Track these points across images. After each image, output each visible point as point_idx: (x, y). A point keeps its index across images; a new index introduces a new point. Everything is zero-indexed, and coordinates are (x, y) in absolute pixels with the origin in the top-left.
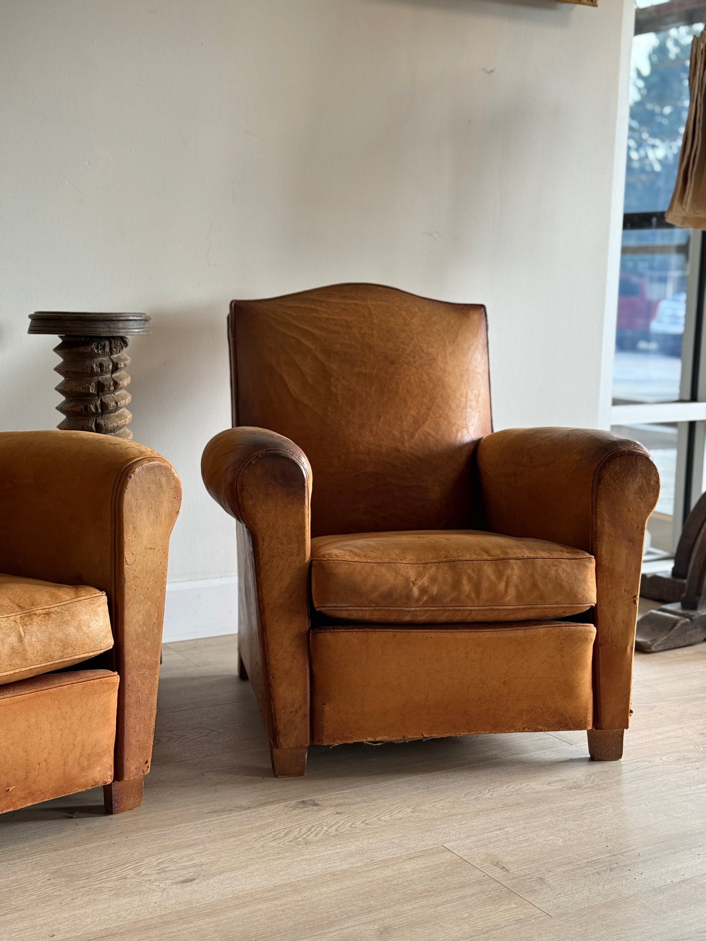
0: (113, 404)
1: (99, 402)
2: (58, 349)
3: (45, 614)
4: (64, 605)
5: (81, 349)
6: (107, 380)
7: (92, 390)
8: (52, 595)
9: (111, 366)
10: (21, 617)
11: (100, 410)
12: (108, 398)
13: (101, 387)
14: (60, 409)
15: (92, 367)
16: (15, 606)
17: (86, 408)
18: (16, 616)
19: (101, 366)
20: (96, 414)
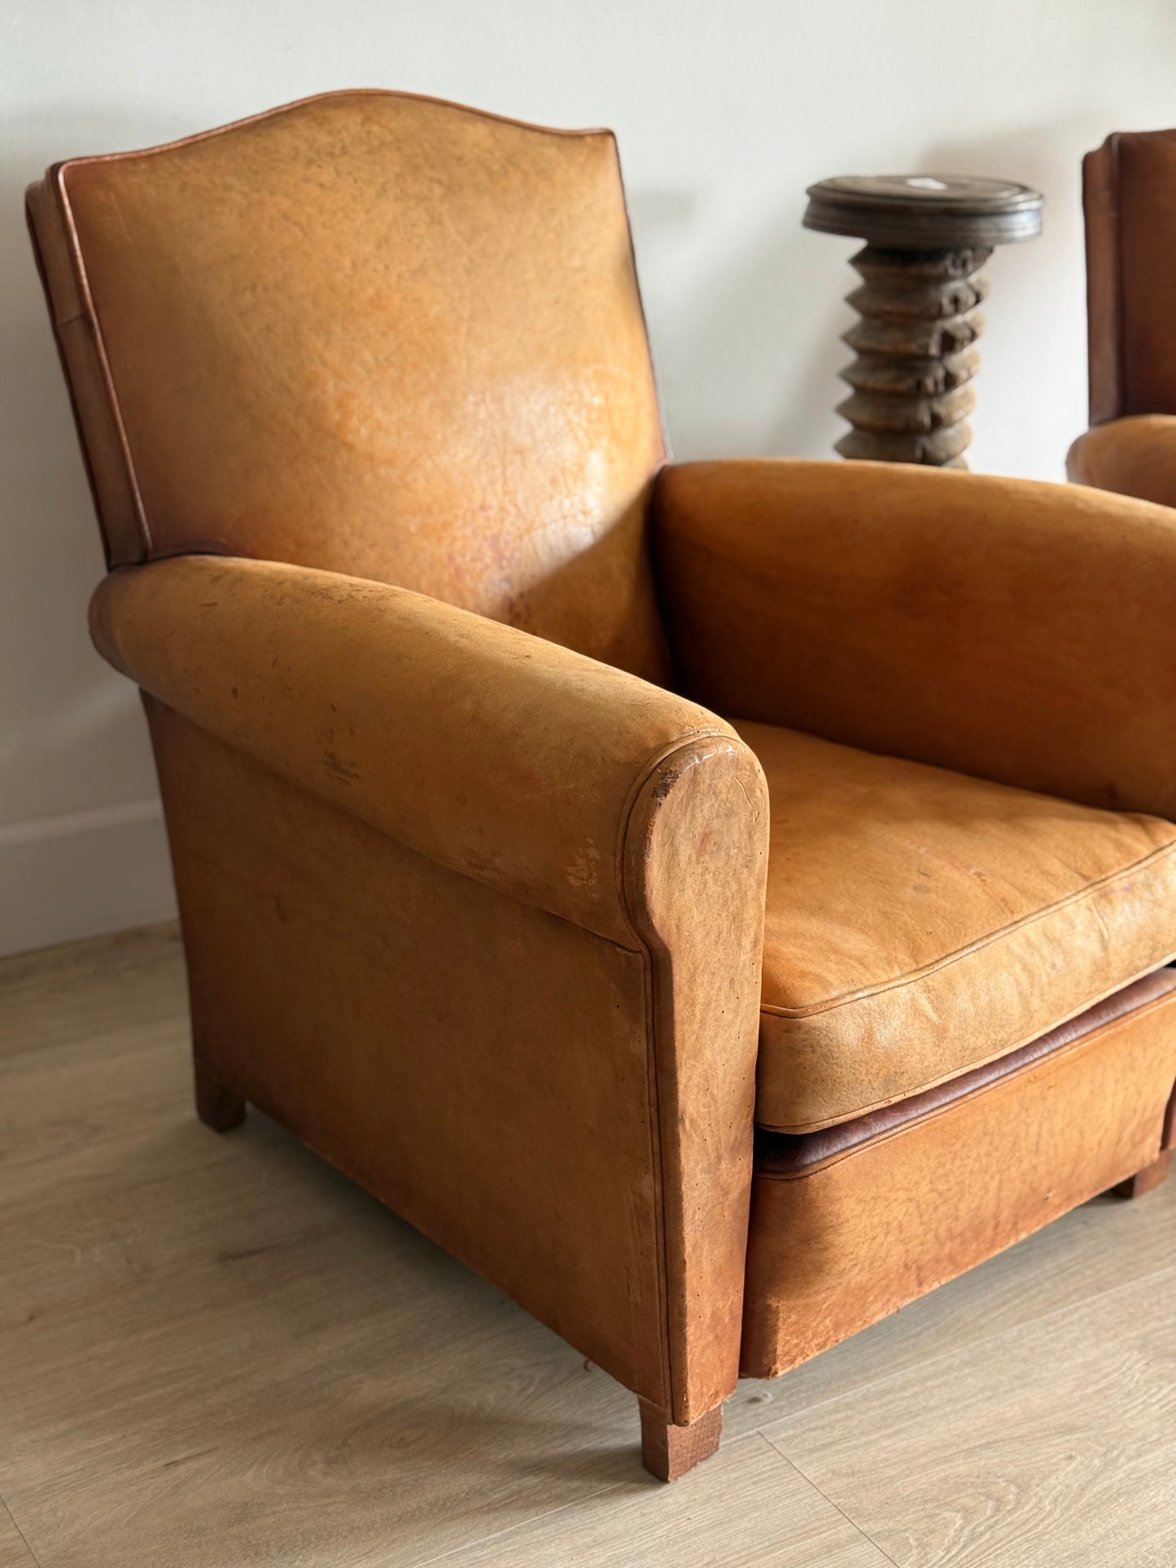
0: (963, 374)
1: (940, 373)
2: (858, 261)
3: (1126, 889)
4: (1146, 868)
5: (928, 269)
6: (957, 327)
7: (934, 350)
8: (1119, 845)
9: (972, 299)
10: (1093, 899)
11: (941, 388)
12: (956, 361)
13: (950, 343)
14: (846, 376)
15: (940, 306)
16: (1075, 875)
17: (920, 385)
18: (1086, 899)
19: (956, 301)
20: (936, 395)
